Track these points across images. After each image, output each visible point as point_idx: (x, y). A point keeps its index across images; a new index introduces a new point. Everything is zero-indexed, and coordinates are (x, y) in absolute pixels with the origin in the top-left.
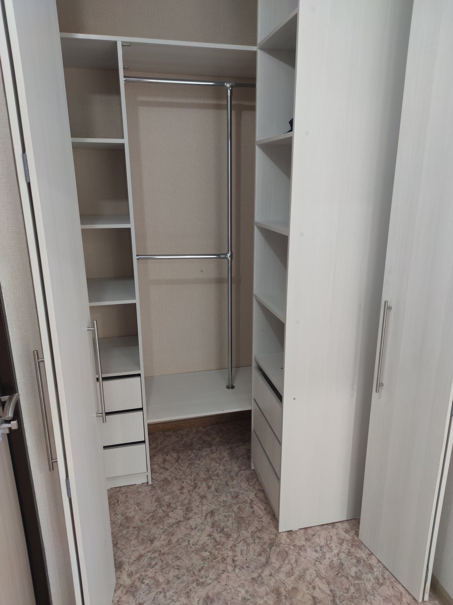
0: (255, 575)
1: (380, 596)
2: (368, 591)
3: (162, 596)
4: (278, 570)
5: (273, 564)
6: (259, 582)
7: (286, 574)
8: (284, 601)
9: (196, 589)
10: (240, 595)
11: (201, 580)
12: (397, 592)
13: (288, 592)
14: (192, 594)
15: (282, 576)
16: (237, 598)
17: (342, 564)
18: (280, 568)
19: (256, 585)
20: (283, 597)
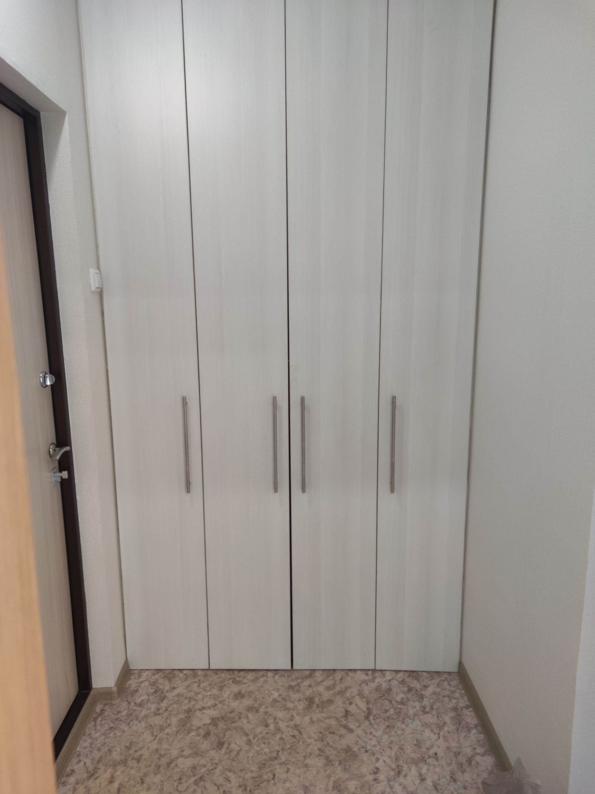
0: (293, 684)
1: (420, 721)
2: (408, 715)
3: (195, 685)
4: (319, 684)
5: (315, 678)
6: (295, 690)
7: (326, 688)
8: (315, 708)
9: (230, 686)
10: (272, 697)
11: (238, 679)
12: (441, 721)
13: (323, 702)
14: (225, 689)
15: (321, 689)
16: (268, 698)
17: (390, 690)
18: (322, 682)
19: (291, 691)
20: (315, 706)
